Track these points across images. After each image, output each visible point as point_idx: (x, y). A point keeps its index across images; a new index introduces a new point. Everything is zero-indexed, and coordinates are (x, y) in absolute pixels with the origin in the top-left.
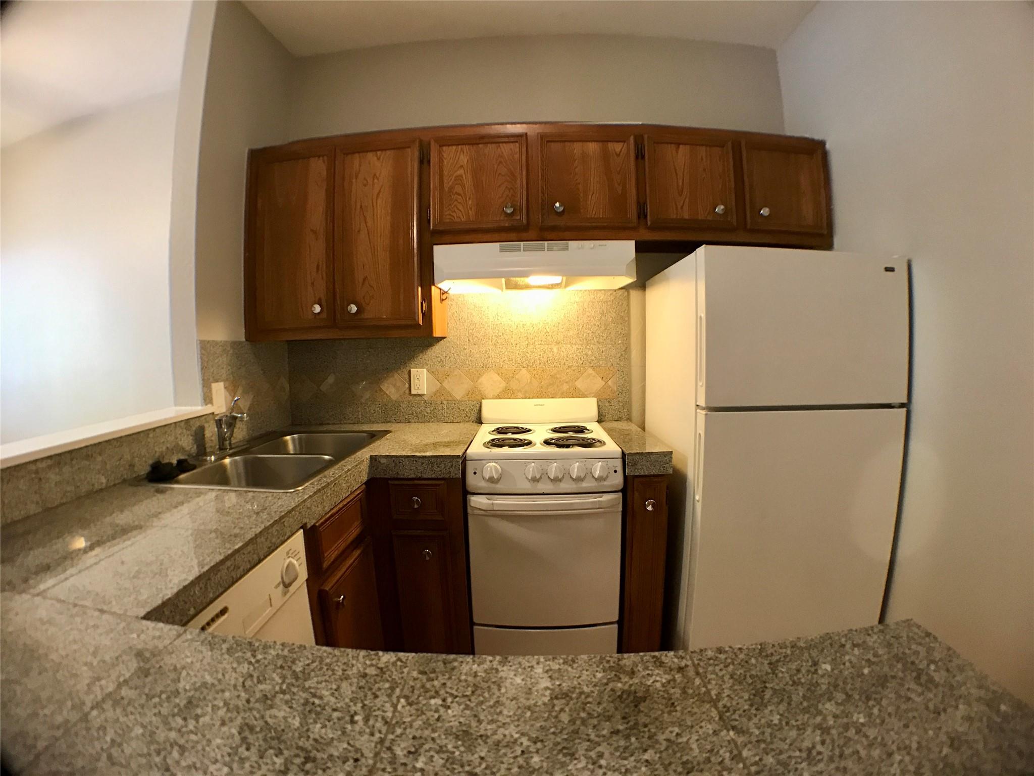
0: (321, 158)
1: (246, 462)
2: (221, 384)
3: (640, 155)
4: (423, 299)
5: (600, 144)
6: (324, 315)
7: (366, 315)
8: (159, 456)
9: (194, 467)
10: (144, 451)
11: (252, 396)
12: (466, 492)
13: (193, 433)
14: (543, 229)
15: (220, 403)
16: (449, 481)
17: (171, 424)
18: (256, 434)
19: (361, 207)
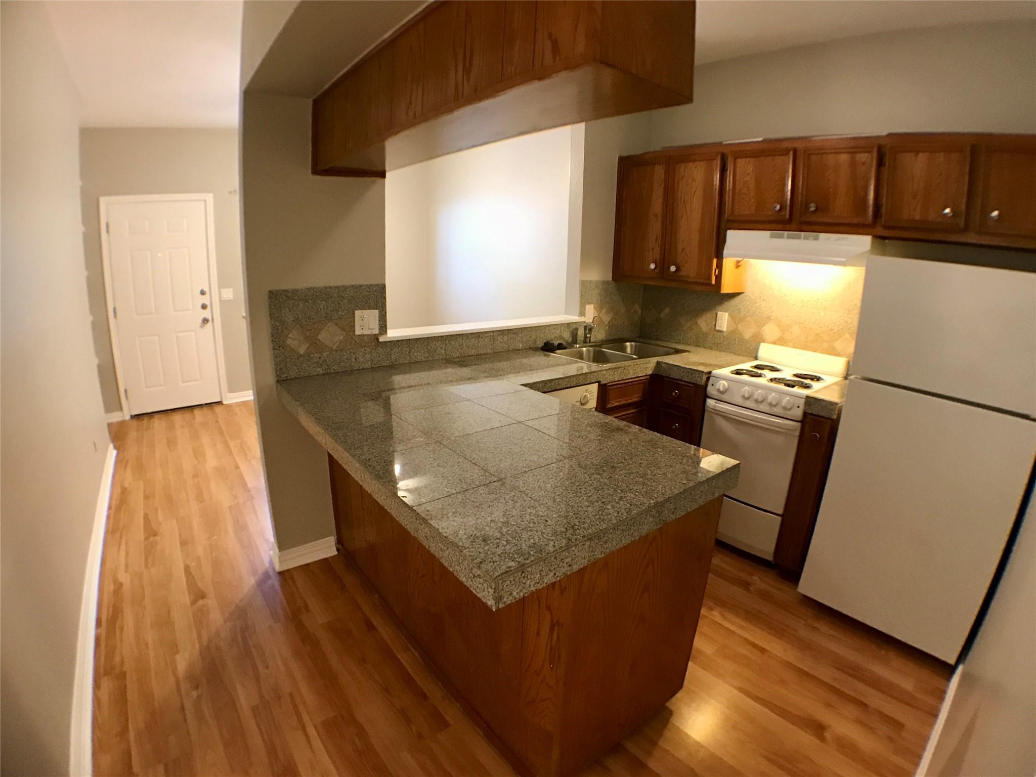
0: (661, 165)
1: (594, 352)
2: (592, 306)
3: (880, 163)
4: (717, 267)
5: (850, 155)
6: (657, 270)
7: (682, 273)
8: (550, 340)
9: (565, 348)
10: (542, 336)
11: (612, 315)
12: (706, 396)
13: (571, 331)
14: (802, 223)
15: (590, 315)
16: (696, 386)
17: (559, 324)
18: (611, 338)
19: (684, 200)
